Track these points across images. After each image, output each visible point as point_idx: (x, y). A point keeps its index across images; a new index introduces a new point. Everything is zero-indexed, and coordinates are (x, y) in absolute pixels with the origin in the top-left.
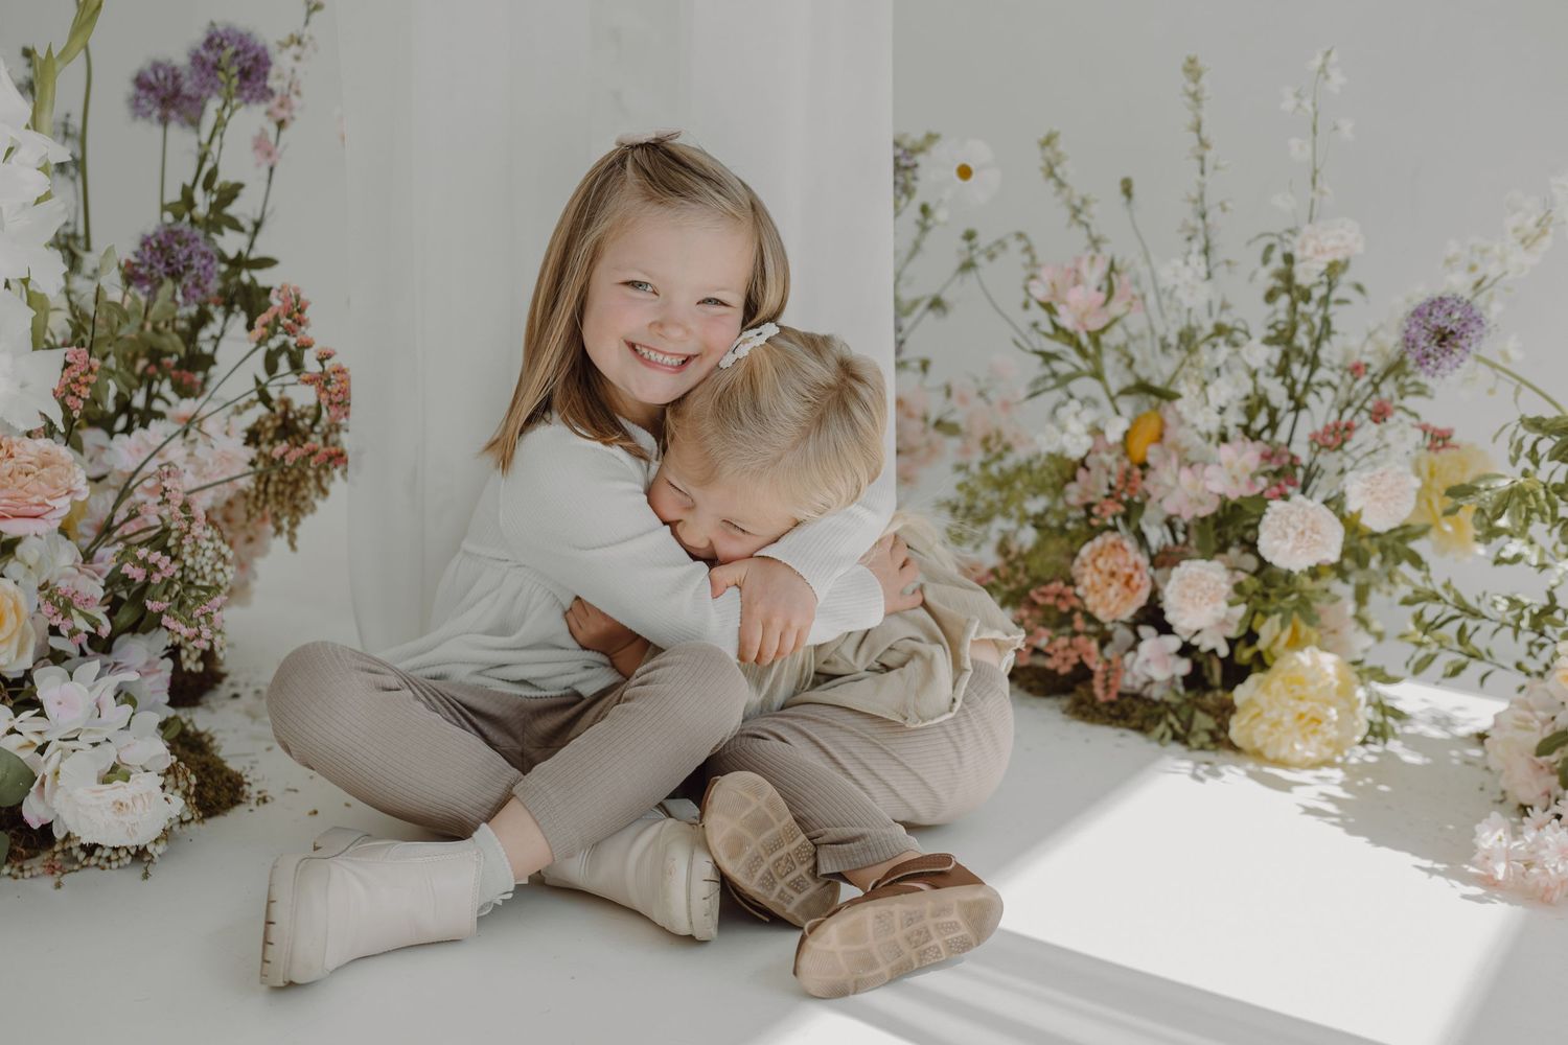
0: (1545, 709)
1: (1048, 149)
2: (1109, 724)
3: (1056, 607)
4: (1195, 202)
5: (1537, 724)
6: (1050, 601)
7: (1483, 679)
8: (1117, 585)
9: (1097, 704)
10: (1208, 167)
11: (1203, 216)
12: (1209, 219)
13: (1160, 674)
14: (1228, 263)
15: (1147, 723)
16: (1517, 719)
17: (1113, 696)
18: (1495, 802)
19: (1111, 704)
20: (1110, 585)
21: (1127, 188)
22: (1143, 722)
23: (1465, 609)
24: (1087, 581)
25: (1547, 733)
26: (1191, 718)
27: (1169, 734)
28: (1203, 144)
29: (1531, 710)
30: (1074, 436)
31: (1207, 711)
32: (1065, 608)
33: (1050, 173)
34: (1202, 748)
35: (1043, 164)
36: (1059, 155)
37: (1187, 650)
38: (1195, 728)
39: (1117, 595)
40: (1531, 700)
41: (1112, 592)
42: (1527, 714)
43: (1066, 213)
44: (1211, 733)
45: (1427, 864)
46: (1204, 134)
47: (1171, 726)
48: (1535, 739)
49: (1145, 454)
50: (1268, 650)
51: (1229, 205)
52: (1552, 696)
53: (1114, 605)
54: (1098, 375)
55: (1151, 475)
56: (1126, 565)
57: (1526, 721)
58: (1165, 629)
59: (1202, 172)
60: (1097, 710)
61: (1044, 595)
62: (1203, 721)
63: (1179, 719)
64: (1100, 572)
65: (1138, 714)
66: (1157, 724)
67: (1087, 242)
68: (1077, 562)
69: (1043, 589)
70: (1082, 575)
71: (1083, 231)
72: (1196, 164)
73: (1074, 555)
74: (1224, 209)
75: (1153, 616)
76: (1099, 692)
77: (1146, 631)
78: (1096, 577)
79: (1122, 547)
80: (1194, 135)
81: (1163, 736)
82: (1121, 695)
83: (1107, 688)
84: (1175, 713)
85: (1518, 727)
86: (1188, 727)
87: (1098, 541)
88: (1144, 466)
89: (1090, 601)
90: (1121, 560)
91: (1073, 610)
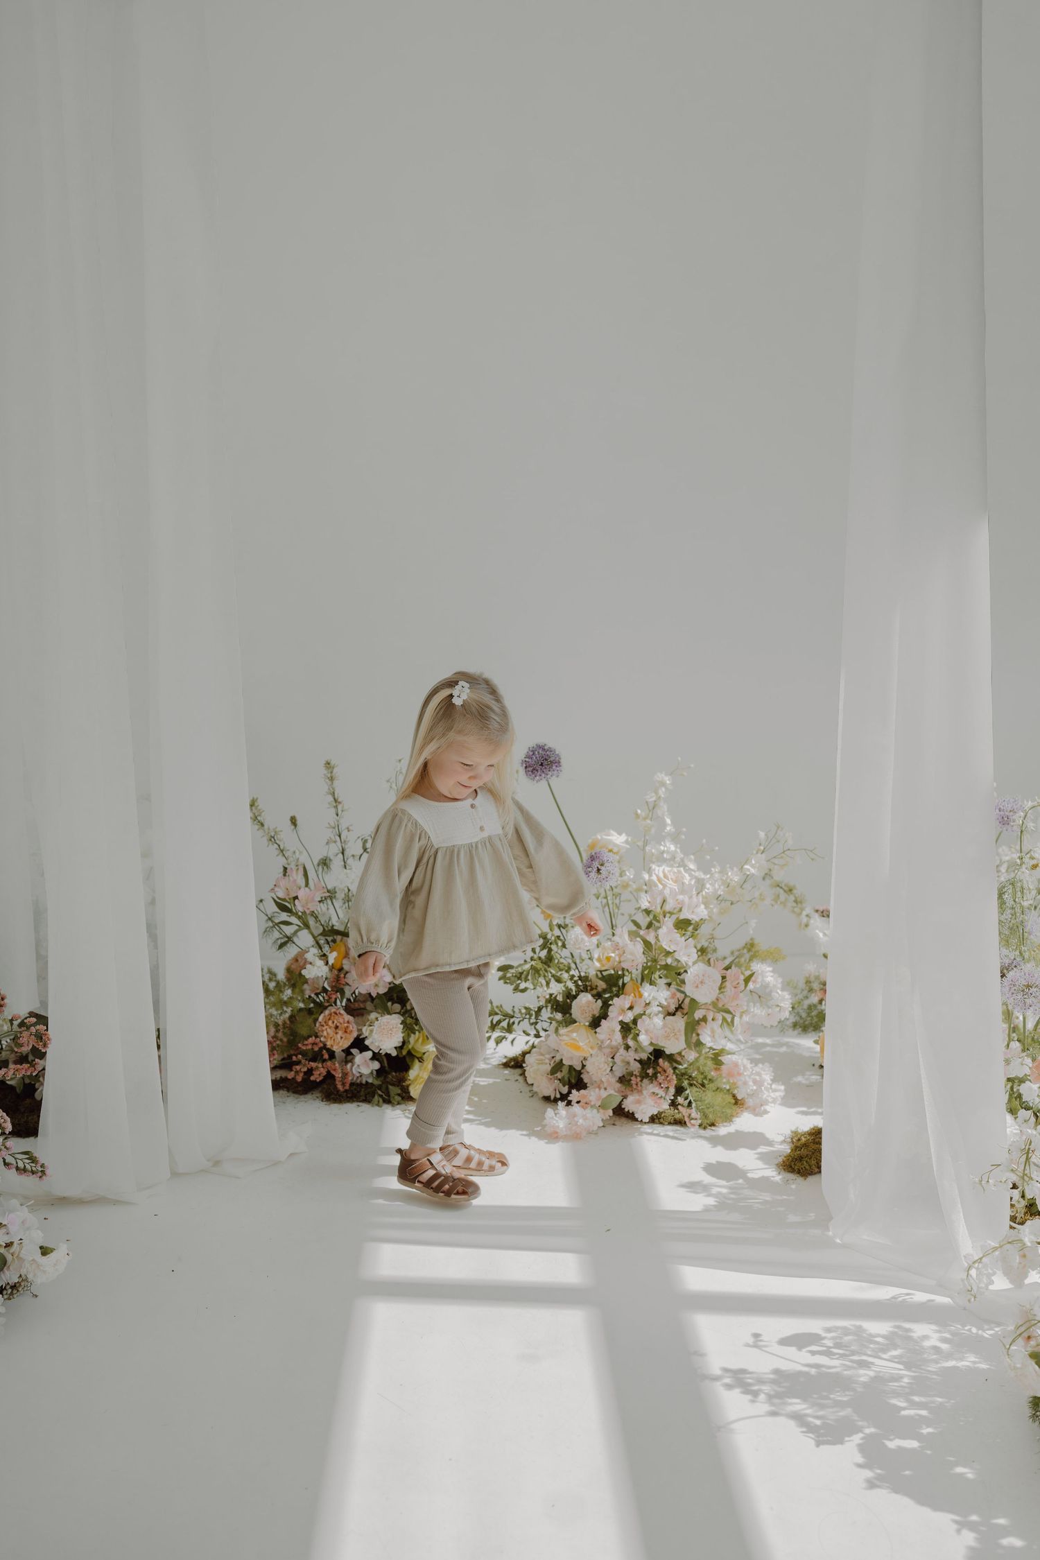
0: (549, 1053)
1: (253, 808)
2: (349, 1102)
3: (313, 1049)
4: (334, 828)
5: (547, 1061)
6: (310, 1047)
7: (512, 1042)
8: (340, 1033)
9: (340, 1093)
10: (340, 813)
11: (340, 836)
12: (343, 837)
13: (366, 1071)
14: (353, 856)
15: (367, 1096)
16: (537, 1060)
17: (347, 1087)
18: (530, 1097)
19: (346, 1091)
20: (336, 1033)
21: (293, 821)
22: (366, 1097)
23: (506, 1015)
24: (325, 1033)
25: (552, 1065)
26: (387, 1088)
27: (381, 1100)
28: (336, 801)
29: (542, 1055)
30: (319, 967)
31: (393, 1085)
32: (316, 1049)
33: (255, 818)
34: (399, 1104)
35: (252, 815)
36: (260, 810)
37: (376, 1056)
38: (392, 1094)
39: (342, 1038)
40: (542, 1051)
41: (339, 1036)
42: (542, 1057)
43: (265, 839)
44: (399, 1095)
45: (524, 1133)
46: (336, 797)
47: (381, 1096)
48: (549, 1068)
49: (342, 964)
50: (413, 1048)
51: (350, 828)
52: (549, 1047)
53: (339, 1043)
54: (307, 926)
55: (348, 975)
56: (344, 1023)
57: (542, 1060)
58: (366, 1048)
59: (337, 815)
60: (340, 1096)
61: (307, 1045)
62: (394, 1090)
63: (382, 1092)
64: (330, 1027)
65: (362, 1093)
66: (373, 1097)
67: (277, 852)
68: (317, 1025)
69: (306, 1042)
70: (323, 1031)
71: (276, 846)
72: (333, 810)
73: (316, 1020)
74: (349, 831)
75: (359, 1044)
76: (340, 1087)
77: (354, 1051)
78: (329, 1030)
79: (339, 1013)
80: (330, 796)
81: (379, 1101)
82: (352, 1084)
83: (343, 1084)
84: (380, 1089)
85: (539, 1064)
86: (388, 1094)
87: (327, 1012)
88: (341, 970)
89: (329, 1044)
90: (341, 1021)
91: (321, 1049)
